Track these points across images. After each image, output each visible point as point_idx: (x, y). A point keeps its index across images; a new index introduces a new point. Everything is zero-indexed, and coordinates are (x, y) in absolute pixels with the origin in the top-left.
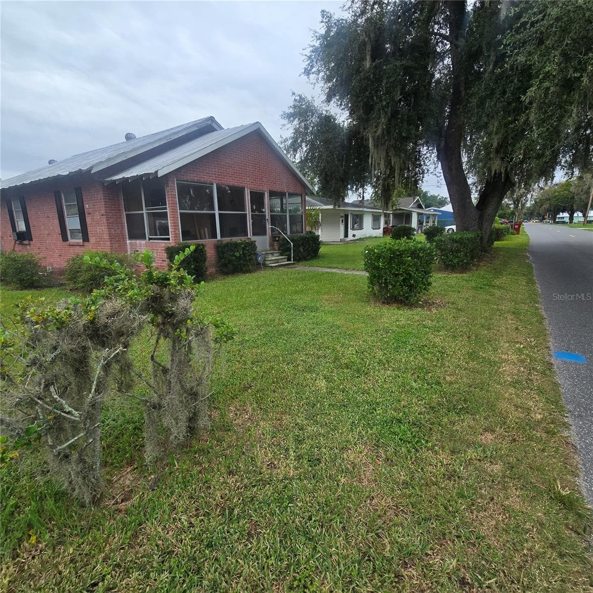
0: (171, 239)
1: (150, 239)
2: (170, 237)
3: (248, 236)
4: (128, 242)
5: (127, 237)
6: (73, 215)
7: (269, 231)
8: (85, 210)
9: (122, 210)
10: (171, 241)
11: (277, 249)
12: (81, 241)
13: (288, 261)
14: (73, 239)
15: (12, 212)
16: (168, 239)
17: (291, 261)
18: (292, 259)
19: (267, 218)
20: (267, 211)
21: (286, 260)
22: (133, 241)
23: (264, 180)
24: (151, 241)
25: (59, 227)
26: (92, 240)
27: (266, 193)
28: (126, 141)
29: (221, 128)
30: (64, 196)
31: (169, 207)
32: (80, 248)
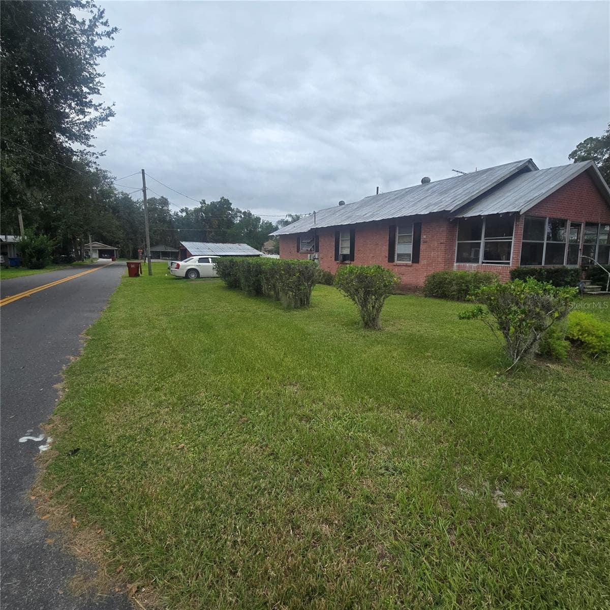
0: (511, 264)
1: (483, 263)
2: (511, 261)
3: (563, 264)
4: (455, 264)
5: (455, 260)
6: (407, 243)
7: (579, 260)
8: (421, 240)
9: (455, 240)
10: (511, 265)
11: (584, 278)
12: (411, 262)
13: (601, 290)
14: (400, 260)
15: (339, 241)
16: (509, 263)
17: (606, 291)
18: (607, 289)
19: (580, 248)
20: (581, 242)
21: (600, 289)
22: (462, 264)
23: (583, 213)
24: (484, 264)
25: (388, 252)
26: (423, 261)
27: (583, 224)
28: (421, 184)
29: (537, 169)
30: (399, 230)
31: (515, 237)
32: (407, 268)
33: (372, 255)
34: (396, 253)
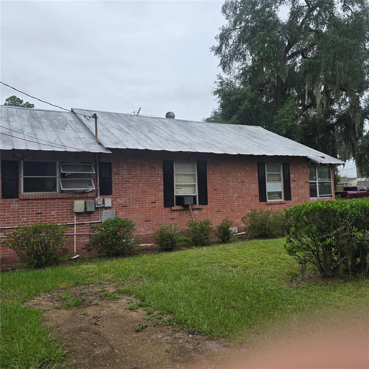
1: (319, 197)
2: (333, 195)
6: (276, 181)
8: (291, 179)
12: (282, 200)
14: (272, 199)
15: (173, 175)
25: (258, 190)
26: (295, 198)
30: (268, 168)
31: (332, 179)
32: (281, 206)
33: (236, 195)
34: (267, 192)
